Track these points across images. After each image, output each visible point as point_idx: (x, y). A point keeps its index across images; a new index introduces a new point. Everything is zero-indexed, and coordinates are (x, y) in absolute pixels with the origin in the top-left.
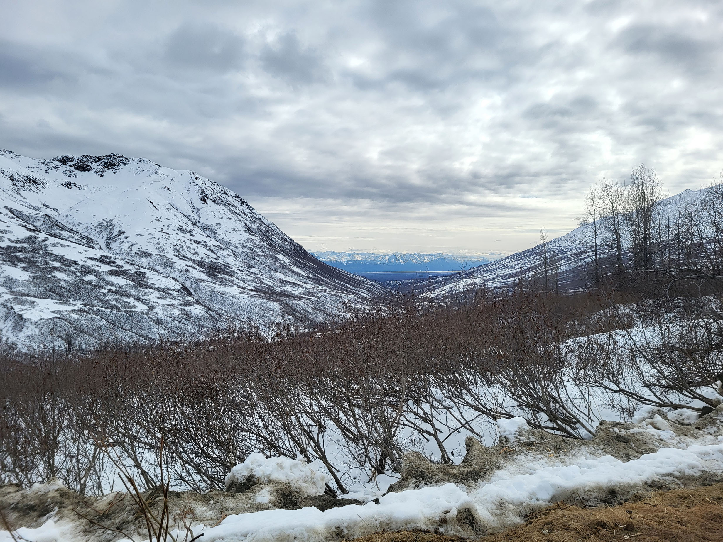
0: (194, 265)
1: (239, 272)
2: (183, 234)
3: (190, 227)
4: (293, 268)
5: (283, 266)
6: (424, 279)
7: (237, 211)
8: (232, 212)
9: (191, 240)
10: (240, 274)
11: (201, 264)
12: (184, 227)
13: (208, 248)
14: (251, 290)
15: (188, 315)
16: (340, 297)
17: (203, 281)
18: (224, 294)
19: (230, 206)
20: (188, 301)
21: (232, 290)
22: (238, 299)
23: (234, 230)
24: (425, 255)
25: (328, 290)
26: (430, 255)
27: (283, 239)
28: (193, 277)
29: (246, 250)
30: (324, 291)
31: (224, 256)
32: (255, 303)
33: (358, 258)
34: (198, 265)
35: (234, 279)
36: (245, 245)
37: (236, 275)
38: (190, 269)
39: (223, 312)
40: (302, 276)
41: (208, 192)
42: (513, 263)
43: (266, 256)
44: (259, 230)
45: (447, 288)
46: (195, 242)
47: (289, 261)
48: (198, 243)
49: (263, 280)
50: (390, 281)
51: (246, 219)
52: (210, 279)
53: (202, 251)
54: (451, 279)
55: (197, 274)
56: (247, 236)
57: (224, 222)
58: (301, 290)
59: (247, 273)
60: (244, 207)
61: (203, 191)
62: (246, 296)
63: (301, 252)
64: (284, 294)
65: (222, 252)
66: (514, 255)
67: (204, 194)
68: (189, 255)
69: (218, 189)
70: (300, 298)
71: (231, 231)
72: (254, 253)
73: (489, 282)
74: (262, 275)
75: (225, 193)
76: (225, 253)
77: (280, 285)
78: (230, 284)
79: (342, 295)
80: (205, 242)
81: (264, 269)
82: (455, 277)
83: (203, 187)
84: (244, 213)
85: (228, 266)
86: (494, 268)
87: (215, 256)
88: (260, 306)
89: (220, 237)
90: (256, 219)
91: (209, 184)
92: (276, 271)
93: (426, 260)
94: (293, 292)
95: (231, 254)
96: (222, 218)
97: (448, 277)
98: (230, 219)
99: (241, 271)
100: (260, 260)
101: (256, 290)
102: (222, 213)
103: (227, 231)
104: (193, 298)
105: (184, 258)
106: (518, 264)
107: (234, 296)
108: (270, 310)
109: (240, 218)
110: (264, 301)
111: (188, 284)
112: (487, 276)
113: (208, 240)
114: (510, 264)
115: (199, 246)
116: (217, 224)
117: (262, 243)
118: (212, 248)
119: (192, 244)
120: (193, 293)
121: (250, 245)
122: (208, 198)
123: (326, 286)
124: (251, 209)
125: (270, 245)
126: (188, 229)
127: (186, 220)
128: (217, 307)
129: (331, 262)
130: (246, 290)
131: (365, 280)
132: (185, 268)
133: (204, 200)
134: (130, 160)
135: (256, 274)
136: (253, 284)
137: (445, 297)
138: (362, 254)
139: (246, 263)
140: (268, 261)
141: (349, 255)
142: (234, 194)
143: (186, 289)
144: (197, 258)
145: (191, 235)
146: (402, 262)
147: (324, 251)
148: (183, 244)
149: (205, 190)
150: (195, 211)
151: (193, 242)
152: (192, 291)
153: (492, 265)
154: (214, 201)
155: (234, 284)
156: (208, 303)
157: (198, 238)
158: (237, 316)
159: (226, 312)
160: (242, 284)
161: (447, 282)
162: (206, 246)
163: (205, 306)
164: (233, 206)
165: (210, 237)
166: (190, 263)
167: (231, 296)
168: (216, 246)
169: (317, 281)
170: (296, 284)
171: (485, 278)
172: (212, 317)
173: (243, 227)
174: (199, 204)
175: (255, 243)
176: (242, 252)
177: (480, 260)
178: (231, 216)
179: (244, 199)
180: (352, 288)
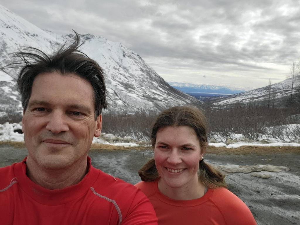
0: (119, 84)
1: (137, 88)
2: (115, 70)
3: (118, 67)
4: (159, 88)
5: (155, 87)
6: (215, 97)
7: (138, 62)
8: (135, 62)
9: (118, 73)
10: (137, 89)
11: (122, 83)
12: (116, 67)
13: (125, 77)
14: (141, 96)
15: (116, 104)
16: (178, 102)
17: (123, 90)
18: (131, 97)
19: (135, 59)
20: (116, 98)
21: (134, 95)
22: (136, 99)
23: (136, 70)
24: (216, 86)
25: (173, 98)
26: (219, 86)
27: (156, 75)
28: (118, 88)
29: (140, 79)
30: (171, 99)
31: (131, 81)
32: (143, 101)
33: (187, 86)
34: (121, 83)
35: (135, 91)
36: (140, 77)
37: (136, 89)
38: (118, 85)
39: (130, 104)
40: (163, 92)
41: (126, 53)
42: (256, 93)
43: (148, 82)
44: (146, 71)
45: (225, 101)
46: (120, 74)
47: (158, 85)
48: (121, 74)
49: (146, 92)
50: (200, 97)
51: (141, 66)
52: (125, 90)
53: (123, 78)
54: (227, 98)
55: (120, 87)
56: (141, 73)
57: (132, 66)
58: (162, 98)
59: (140, 88)
60: (140, 60)
61: (124, 52)
62: (139, 98)
63: (163, 81)
64: (155, 99)
65: (131, 79)
66: (257, 89)
67: (124, 53)
68: (117, 79)
69: (130, 51)
70: (161, 101)
71: (135, 70)
72: (144, 81)
73: (244, 100)
74: (146, 90)
75: (133, 53)
76: (132, 79)
77: (153, 95)
78: (133, 93)
79: (179, 101)
80: (124, 74)
81: (147, 88)
82: (229, 97)
83: (124, 50)
84: (140, 63)
85: (133, 85)
86: (247, 94)
87: (128, 81)
88: (145, 103)
89: (130, 73)
90: (145, 65)
91: (126, 49)
92: (152, 89)
93: (217, 88)
94: (158, 98)
95: (134, 80)
96: (131, 64)
97: (226, 97)
98: (134, 65)
99: (138, 87)
100: (146, 83)
101: (144, 96)
102: (132, 62)
103: (133, 70)
104: (118, 97)
105: (115, 80)
106: (258, 93)
107: (134, 98)
108: (149, 105)
109: (139, 65)
110: (146, 101)
111: (116, 92)
112: (244, 98)
113: (125, 73)
114: (255, 93)
115: (122, 75)
116: (129, 67)
117: (147, 76)
118: (127, 77)
119: (119, 75)
120: (119, 95)
121: (142, 77)
122: (126, 55)
123: (172, 97)
124: (143, 61)
125: (150, 77)
126: (117, 68)
127: (116, 64)
128: (127, 102)
129: (175, 87)
130: (139, 96)
131: (189, 95)
132: (116, 84)
133: (124, 56)
134: (95, 37)
135: (144, 89)
136: (142, 93)
137: (224, 106)
138: (189, 84)
139: (140, 84)
140: (149, 84)
141: (183, 84)
142: (137, 54)
143: (116, 93)
144: (120, 81)
145: (119, 71)
146: (206, 88)
147: (172, 82)
148: (115, 74)
149: (125, 52)
150: (121, 60)
151: (119, 74)
152: (118, 94)
153: (247, 93)
154: (129, 57)
155: (135, 93)
156: (124, 100)
157: (121, 72)
158: (135, 106)
159: (131, 104)
160: (138, 93)
161: (225, 99)
162: (124, 76)
163: (123, 101)
164: (136, 59)
165: (126, 72)
166: (118, 83)
167: (133, 98)
168: (128, 76)
169: (169, 94)
170: (160, 95)
171: (242, 98)
172: (126, 106)
173: (140, 69)
174: (122, 57)
175: (144, 76)
176: (139, 80)
177: (241, 90)
178: (135, 63)
179: (140, 57)
180: (183, 98)
